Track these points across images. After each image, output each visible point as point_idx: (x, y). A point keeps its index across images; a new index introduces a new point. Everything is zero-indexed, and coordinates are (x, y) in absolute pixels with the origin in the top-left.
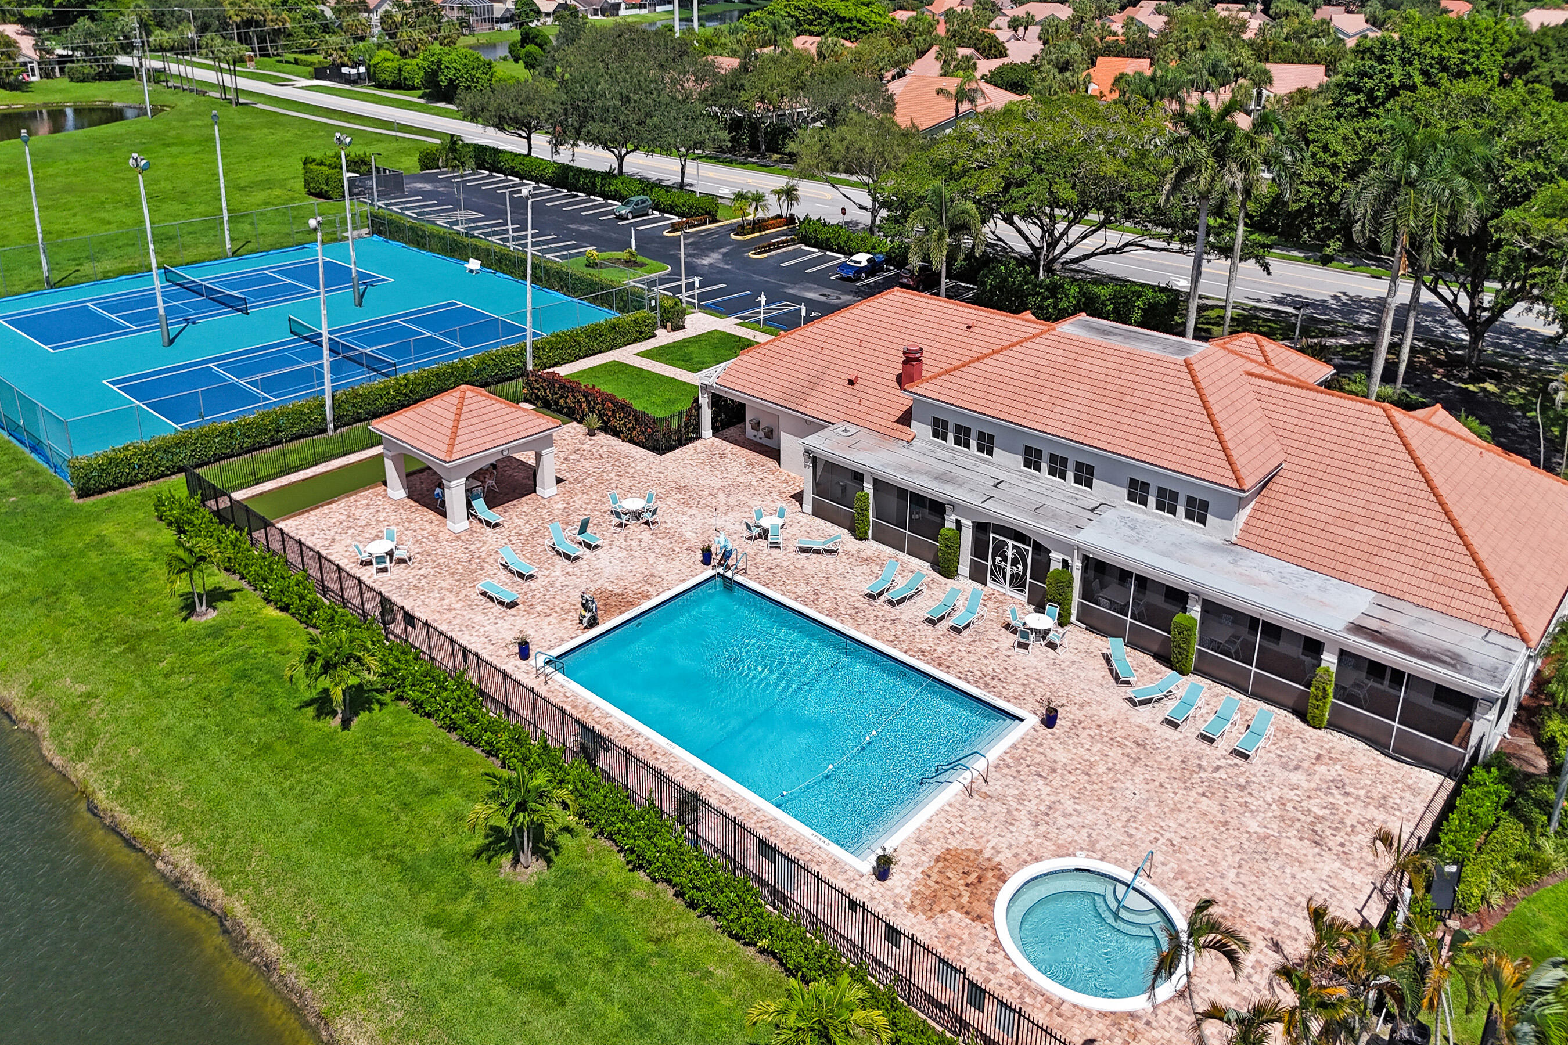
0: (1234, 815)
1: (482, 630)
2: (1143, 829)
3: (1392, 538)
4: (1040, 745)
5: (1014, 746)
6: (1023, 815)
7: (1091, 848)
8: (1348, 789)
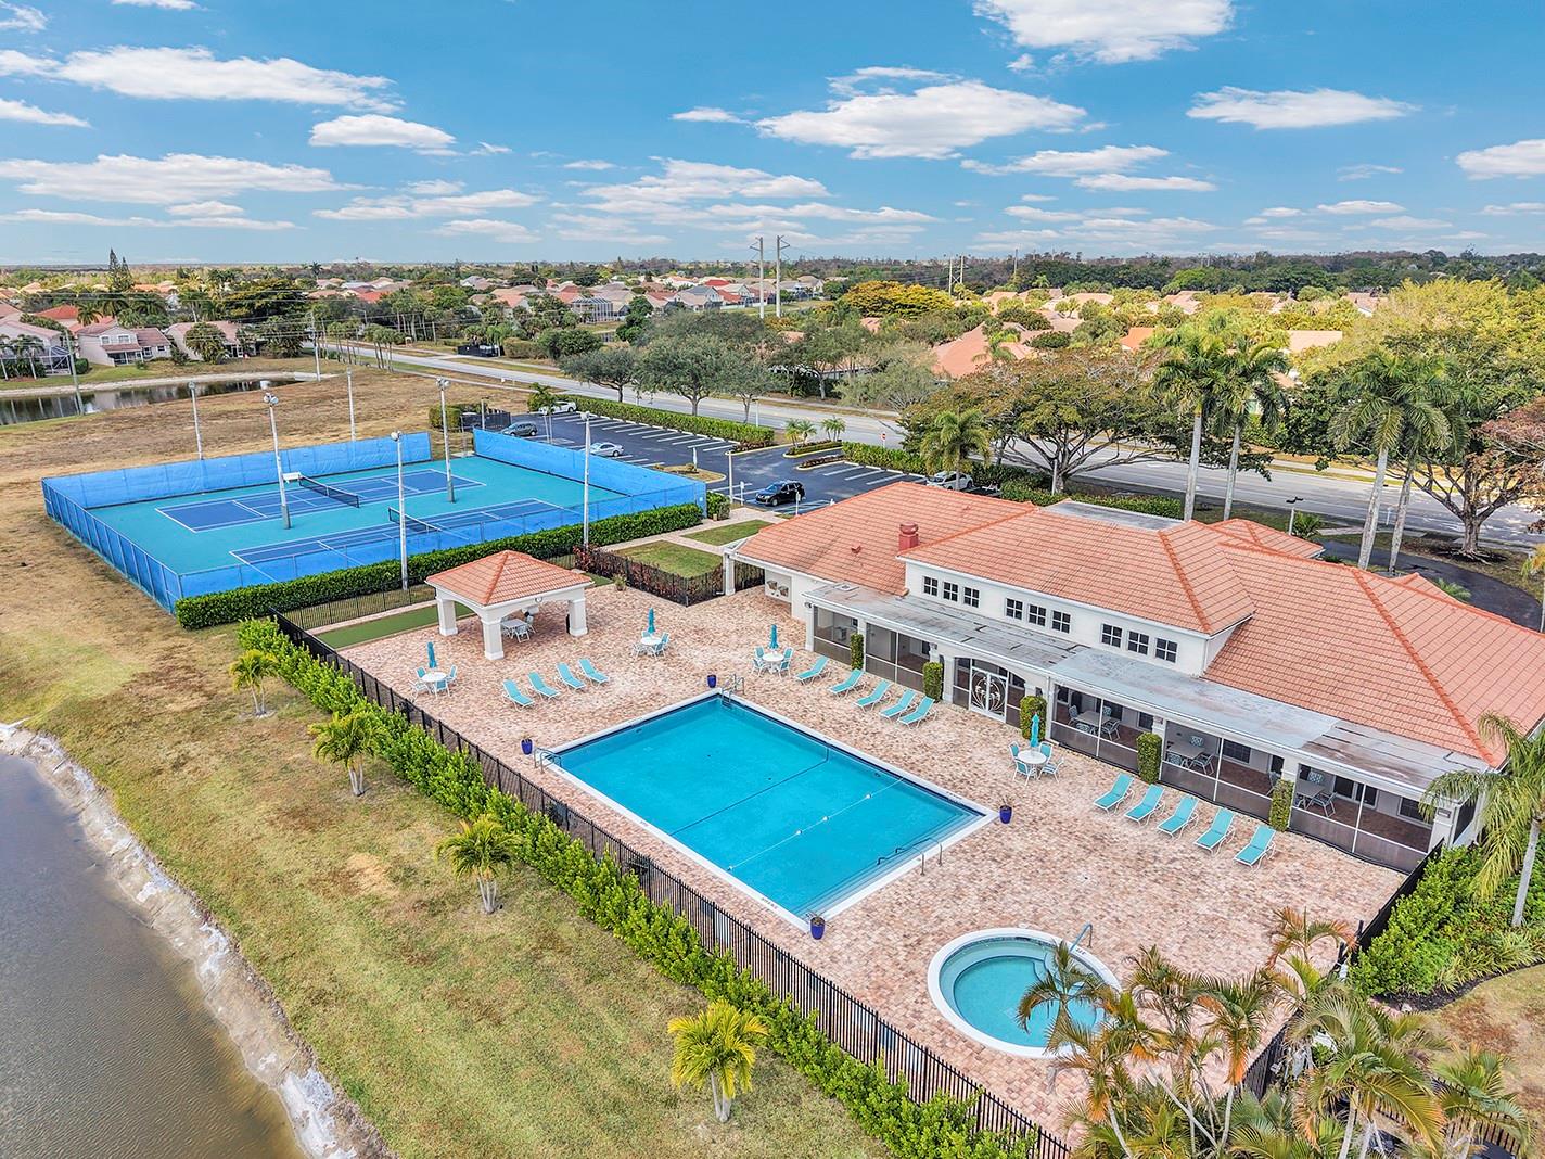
0: (1184, 899)
1: (496, 732)
2: (1091, 907)
3: (1357, 675)
4: (999, 835)
5: (973, 836)
6: (972, 891)
7: (1035, 920)
8: (1304, 882)
